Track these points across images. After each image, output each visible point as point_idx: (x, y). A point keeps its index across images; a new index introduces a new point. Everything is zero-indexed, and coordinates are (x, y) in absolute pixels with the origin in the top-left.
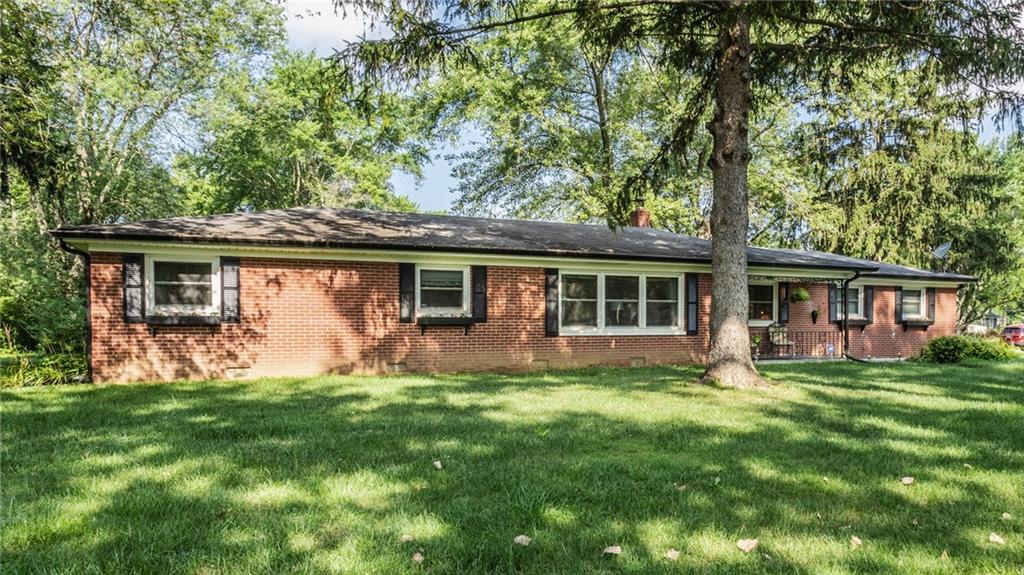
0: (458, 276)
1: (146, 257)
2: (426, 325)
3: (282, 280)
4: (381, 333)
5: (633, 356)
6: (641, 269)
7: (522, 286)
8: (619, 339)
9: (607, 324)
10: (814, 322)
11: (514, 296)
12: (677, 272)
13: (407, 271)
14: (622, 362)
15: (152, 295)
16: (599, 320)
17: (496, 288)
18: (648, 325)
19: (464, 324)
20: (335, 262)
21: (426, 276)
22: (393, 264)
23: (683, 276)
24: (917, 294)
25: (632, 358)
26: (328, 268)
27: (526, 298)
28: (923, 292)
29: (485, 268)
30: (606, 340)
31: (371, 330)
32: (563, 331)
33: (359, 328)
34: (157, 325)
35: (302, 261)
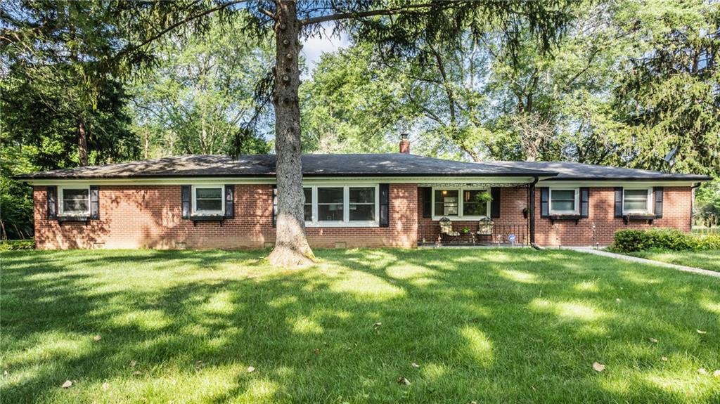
0: (218, 191)
1: (58, 188)
2: (196, 221)
3: (119, 200)
4: (171, 225)
5: (337, 241)
6: (345, 182)
7: (257, 196)
8: (326, 230)
9: (319, 220)
10: (525, 217)
11: (252, 202)
12: (373, 183)
13: (186, 189)
14: (328, 245)
15: (62, 207)
16: (313, 217)
17: (240, 198)
18: (350, 220)
19: (220, 220)
20: (147, 186)
21: (201, 191)
22: (178, 186)
23: (378, 185)
24: (645, 192)
26: (143, 189)
27: (260, 204)
28: (651, 191)
29: (234, 185)
30: (317, 230)
31: (165, 223)
33: (158, 224)
34: (61, 222)
35: (129, 186)
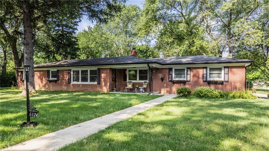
6: (89, 68)
7: (64, 73)
8: (82, 85)
9: (81, 81)
10: (162, 81)
11: (63, 75)
13: (48, 71)
14: (83, 90)
17: (61, 74)
18: (90, 82)
19: (56, 81)
20: (40, 71)
23: (97, 69)
25: (85, 90)
27: (65, 76)
28: (223, 68)
29: (59, 70)
31: (44, 82)
32: (72, 83)
35: (36, 71)
